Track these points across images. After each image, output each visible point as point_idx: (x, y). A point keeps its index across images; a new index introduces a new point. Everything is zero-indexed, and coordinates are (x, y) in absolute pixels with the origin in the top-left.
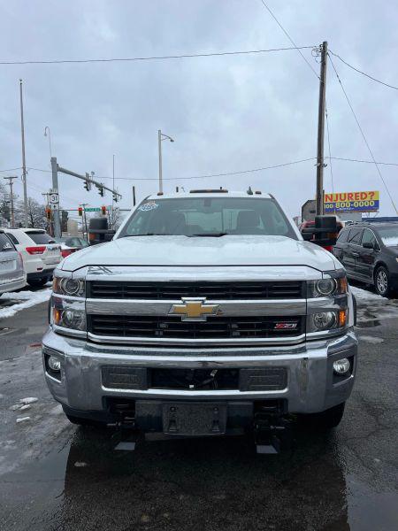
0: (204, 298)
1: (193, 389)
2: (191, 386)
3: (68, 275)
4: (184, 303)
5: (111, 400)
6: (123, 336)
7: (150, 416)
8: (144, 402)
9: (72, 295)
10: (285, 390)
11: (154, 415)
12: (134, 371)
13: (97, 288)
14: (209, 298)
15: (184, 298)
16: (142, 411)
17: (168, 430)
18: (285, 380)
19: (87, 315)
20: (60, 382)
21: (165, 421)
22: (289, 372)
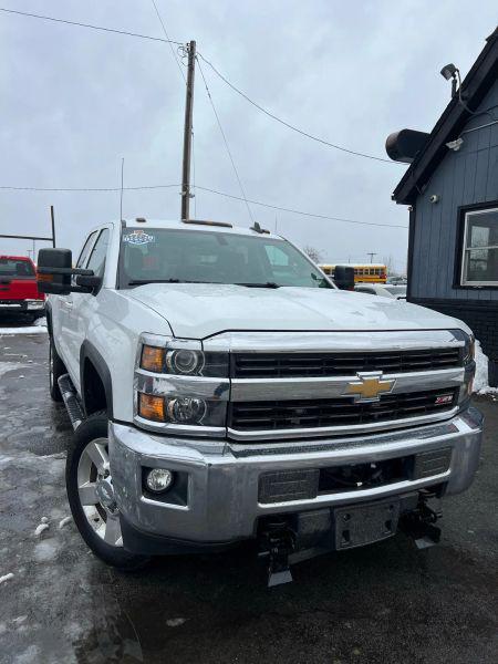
0: (381, 372)
1: (364, 487)
2: (359, 484)
3: (196, 345)
4: (361, 380)
5: (265, 520)
6: (272, 429)
7: (316, 532)
8: (311, 514)
9: (188, 375)
10: (449, 472)
11: (322, 528)
12: (305, 475)
13: (245, 364)
14: (386, 371)
15: (361, 374)
16: (309, 527)
17: (341, 544)
18: (449, 460)
19: (228, 403)
20: (186, 508)
21: (338, 534)
22: (454, 451)
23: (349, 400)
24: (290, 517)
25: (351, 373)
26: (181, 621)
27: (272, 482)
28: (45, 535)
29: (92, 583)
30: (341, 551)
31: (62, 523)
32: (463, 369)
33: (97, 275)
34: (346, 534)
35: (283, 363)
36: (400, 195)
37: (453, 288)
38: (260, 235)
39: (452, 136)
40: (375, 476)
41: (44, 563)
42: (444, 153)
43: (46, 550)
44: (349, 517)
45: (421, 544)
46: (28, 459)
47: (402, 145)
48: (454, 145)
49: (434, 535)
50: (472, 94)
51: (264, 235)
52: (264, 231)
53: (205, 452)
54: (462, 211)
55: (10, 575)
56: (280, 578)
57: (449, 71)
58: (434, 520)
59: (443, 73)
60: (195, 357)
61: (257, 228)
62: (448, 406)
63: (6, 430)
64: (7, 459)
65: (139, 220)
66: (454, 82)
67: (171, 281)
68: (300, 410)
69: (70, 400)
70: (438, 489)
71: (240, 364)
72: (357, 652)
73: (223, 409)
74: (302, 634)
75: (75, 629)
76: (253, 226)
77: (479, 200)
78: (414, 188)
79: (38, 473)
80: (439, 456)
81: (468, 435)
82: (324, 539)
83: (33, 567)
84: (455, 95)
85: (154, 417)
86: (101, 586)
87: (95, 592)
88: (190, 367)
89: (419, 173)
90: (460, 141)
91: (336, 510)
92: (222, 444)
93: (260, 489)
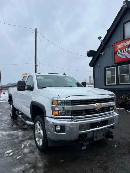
1: (98, 127)
3: (65, 99)
4: (97, 105)
5: (80, 135)
7: (90, 137)
8: (89, 133)
10: (114, 123)
12: (88, 125)
14: (101, 103)
17: (95, 140)
18: (114, 121)
19: (72, 111)
20: (65, 133)
21: (95, 137)
22: (115, 119)
23: (94, 109)
24: (85, 134)
25: (95, 103)
26: (63, 160)
27: (82, 127)
28: (25, 147)
29: (40, 156)
30: (96, 141)
31: (27, 145)
32: (114, 102)
33: (32, 86)
34: (96, 137)
35: (82, 102)
36: (91, 65)
37: (105, 85)
38: (65, 76)
39: (102, 52)
40: (100, 125)
41: (27, 153)
42: (100, 55)
43: (26, 150)
44: (96, 133)
45: (110, 139)
46: (12, 132)
47: (90, 54)
48: (102, 54)
49: (112, 137)
50: (105, 42)
51: (66, 76)
52: (66, 75)
53: (68, 121)
54: (105, 68)
55: (20, 156)
56: (84, 148)
57: (100, 38)
58: (112, 134)
59: (98, 38)
60: (64, 102)
61: (64, 74)
62: (112, 110)
63: (3, 126)
64: (7, 133)
65: (39, 74)
66: (101, 40)
67: (50, 87)
68: (84, 112)
69: (22, 117)
70: (112, 127)
71: (73, 103)
72: (101, 162)
73: (71, 112)
74: (89, 160)
75: (40, 165)
76: (63, 74)
77: (109, 65)
78: (94, 63)
79: (16, 135)
80: (112, 120)
81: (117, 116)
82: (92, 139)
83: (25, 154)
84: (101, 43)
85: (56, 115)
86: (43, 156)
87: (42, 158)
88: (63, 104)
89: (95, 60)
90: (103, 53)
91: (94, 132)
92: (71, 120)
93: (79, 128)
